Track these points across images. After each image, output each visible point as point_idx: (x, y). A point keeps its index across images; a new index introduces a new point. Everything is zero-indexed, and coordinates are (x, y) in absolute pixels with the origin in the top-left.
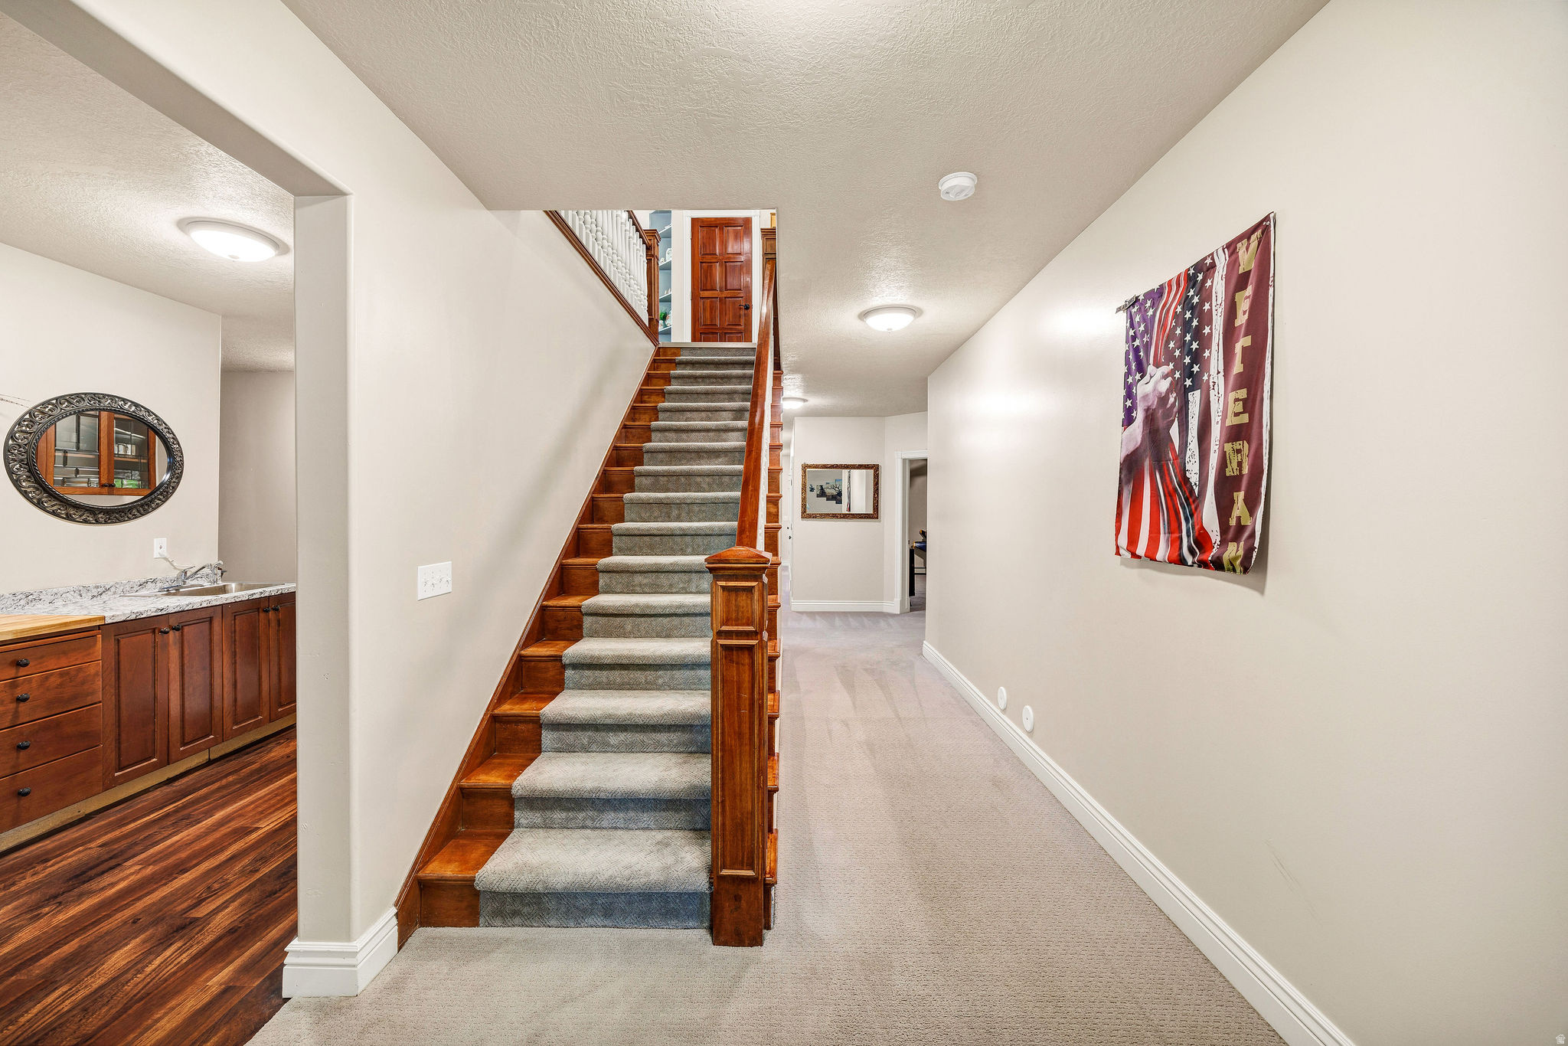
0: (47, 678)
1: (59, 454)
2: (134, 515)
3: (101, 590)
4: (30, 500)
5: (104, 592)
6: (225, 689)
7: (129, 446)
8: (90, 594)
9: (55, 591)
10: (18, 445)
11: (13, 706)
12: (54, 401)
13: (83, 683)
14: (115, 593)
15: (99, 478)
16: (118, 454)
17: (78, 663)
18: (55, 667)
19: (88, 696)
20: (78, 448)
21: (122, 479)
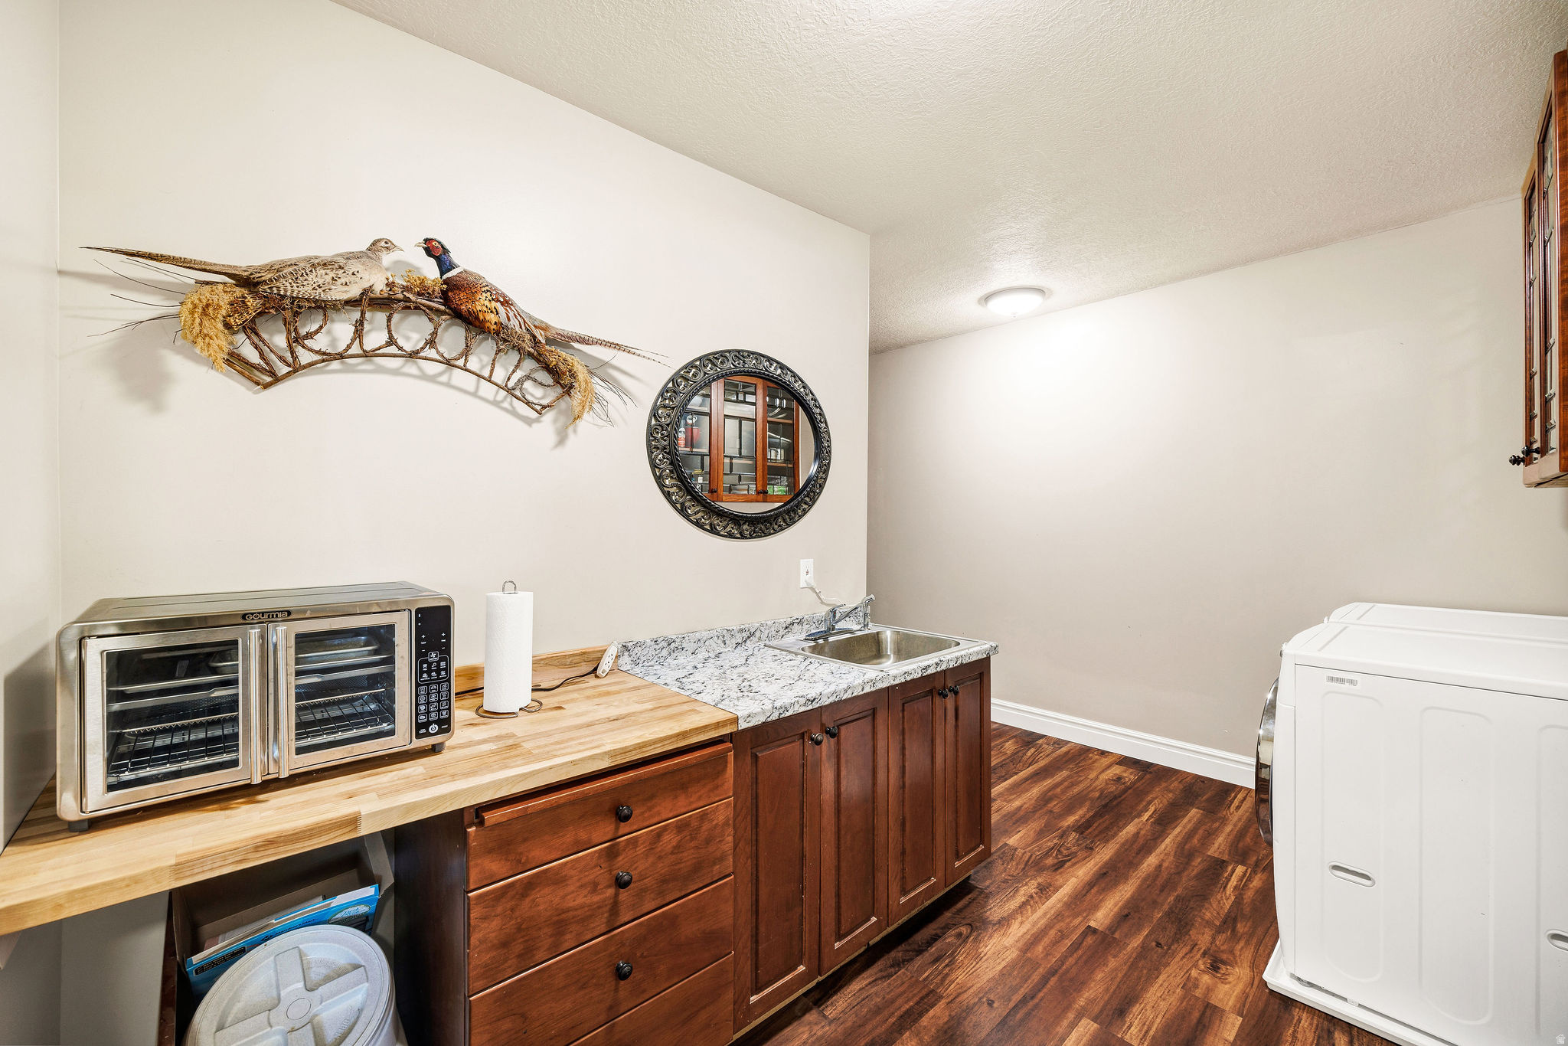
0: (659, 835)
1: (727, 460)
2: (780, 526)
3: (746, 635)
4: (673, 504)
5: (749, 637)
6: (891, 834)
7: (779, 450)
8: (734, 641)
9: (698, 636)
10: (660, 425)
11: (611, 892)
12: (698, 363)
13: (708, 841)
14: (760, 639)
15: (756, 484)
16: (771, 459)
17: (701, 804)
18: (671, 815)
19: (714, 864)
20: (740, 453)
21: (774, 485)
